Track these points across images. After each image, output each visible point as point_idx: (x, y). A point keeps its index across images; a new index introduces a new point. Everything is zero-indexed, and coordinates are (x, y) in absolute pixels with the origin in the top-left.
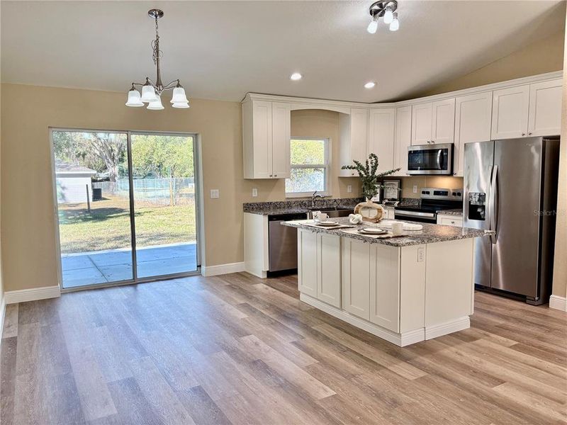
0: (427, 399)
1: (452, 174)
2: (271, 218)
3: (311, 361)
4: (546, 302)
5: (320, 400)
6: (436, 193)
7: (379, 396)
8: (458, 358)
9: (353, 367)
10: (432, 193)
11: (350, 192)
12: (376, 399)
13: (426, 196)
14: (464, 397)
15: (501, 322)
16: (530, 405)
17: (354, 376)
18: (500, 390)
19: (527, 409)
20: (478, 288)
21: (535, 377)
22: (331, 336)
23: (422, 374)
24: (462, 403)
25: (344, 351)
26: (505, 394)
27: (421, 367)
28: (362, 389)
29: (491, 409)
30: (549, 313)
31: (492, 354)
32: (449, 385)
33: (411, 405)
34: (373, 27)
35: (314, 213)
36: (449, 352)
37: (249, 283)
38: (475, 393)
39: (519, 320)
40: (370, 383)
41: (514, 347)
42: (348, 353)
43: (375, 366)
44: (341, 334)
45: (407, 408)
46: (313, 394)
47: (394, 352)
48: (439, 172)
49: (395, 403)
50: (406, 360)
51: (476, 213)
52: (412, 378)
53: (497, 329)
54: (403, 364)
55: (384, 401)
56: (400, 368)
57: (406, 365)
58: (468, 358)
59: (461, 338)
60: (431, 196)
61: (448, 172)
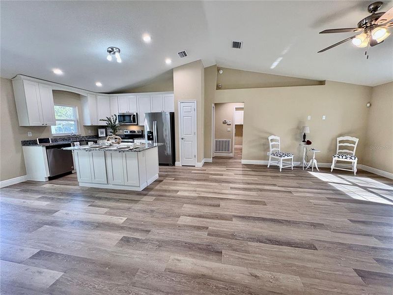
0: (161, 205)
1: (137, 125)
2: (47, 148)
3: (106, 210)
4: (174, 164)
5: (122, 224)
6: (130, 132)
7: (145, 211)
8: (161, 188)
9: (127, 205)
10: (129, 132)
11: (90, 133)
12: (144, 213)
13: (126, 133)
14: (172, 200)
15: (166, 173)
16: (189, 195)
17: (130, 208)
18: (179, 193)
20: (160, 164)
21: (184, 186)
22: (108, 196)
23: (154, 198)
24: (172, 202)
25: (118, 200)
26: (181, 194)
27: (152, 195)
28: (136, 212)
29: (181, 200)
30: (176, 167)
31: (170, 184)
32: (165, 198)
33: (158, 209)
34: (109, 58)
35: (75, 143)
36: (158, 187)
37: (37, 186)
38: (174, 197)
39: (171, 172)
40: (138, 208)
41: (174, 180)
42: (120, 201)
43: (136, 201)
44: (112, 194)
45: (157, 211)
46: (116, 223)
47: (139, 194)
48: (133, 124)
49: (152, 211)
50: (145, 195)
51: (150, 138)
52: (152, 200)
53: (167, 176)
54: (145, 197)
55: (148, 212)
56: (145, 199)
57: (147, 197)
58: (165, 187)
59: (158, 182)
60: (129, 133)
61: (136, 124)
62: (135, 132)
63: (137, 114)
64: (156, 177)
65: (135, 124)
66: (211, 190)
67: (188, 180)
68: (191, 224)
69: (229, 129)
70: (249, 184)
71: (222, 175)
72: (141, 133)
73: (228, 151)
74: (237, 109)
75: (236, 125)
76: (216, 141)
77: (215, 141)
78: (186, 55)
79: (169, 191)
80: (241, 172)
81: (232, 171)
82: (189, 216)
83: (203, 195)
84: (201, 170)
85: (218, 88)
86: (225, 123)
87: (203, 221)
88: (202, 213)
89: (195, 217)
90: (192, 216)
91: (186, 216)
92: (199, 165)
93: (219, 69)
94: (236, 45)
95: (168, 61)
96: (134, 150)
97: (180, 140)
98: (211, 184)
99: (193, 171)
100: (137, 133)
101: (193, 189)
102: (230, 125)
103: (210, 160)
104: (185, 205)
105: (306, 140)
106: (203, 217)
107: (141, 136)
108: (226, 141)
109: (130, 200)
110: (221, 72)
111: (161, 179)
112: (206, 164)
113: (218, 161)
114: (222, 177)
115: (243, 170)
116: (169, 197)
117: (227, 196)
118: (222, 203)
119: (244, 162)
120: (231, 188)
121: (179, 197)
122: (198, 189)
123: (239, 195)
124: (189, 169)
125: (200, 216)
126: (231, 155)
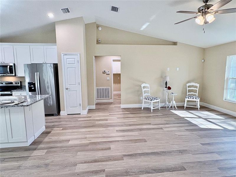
0: (55, 157)
4: (59, 114)
6: (6, 83)
7: (38, 167)
8: (51, 140)
9: (15, 164)
10: (4, 83)
12: (38, 168)
13: (1, 85)
14: (64, 150)
15: (53, 124)
16: (81, 142)
17: (20, 167)
18: (70, 143)
19: (81, 144)
20: (46, 115)
21: (74, 135)
23: (46, 151)
24: (65, 152)
26: (72, 143)
27: (42, 149)
28: (29, 169)
29: (74, 149)
30: (61, 117)
31: (59, 134)
32: (57, 149)
33: (52, 162)
36: (46, 139)
38: (66, 147)
39: (57, 122)
40: (30, 164)
41: (62, 130)
42: (6, 160)
43: (25, 158)
45: (52, 164)
47: (26, 149)
48: (9, 75)
49: (47, 165)
50: (35, 149)
51: (32, 89)
52: (44, 154)
53: (54, 127)
54: (35, 151)
55: (42, 167)
56: (36, 153)
57: (38, 151)
58: (54, 138)
59: (46, 133)
60: (4, 85)
61: (14, 75)
62: (12, 83)
63: (14, 64)
64: (43, 129)
65: (12, 75)
66: (100, 135)
67: (77, 129)
68: (88, 170)
69: (108, 78)
70: (130, 125)
71: (107, 120)
72: (19, 85)
73: (108, 97)
74: (114, 61)
75: (114, 74)
76: (98, 90)
77: (96, 90)
78: (69, 12)
79: (61, 142)
80: (122, 116)
81: (114, 115)
82: (85, 162)
83: (94, 141)
84: (87, 117)
85: (98, 42)
86: (104, 72)
87: (99, 165)
88: (96, 158)
89: (91, 162)
90: (88, 162)
91: (82, 163)
92: (84, 112)
93: (98, 27)
94: (114, 9)
95: (51, 16)
96: (21, 104)
97: (65, 90)
98: (98, 129)
99: (79, 119)
100: (14, 84)
101: (83, 136)
102: (109, 74)
103: (94, 107)
104: (79, 153)
105: (167, 86)
106: (99, 161)
107: (20, 87)
108: (106, 89)
109: (17, 158)
110: (100, 29)
111: (48, 130)
112: (90, 111)
113: (101, 107)
114: (107, 122)
115: (123, 114)
116: (61, 147)
117: (115, 138)
118: (112, 146)
119: (123, 106)
120: (117, 131)
121: (72, 147)
122: (88, 136)
123: (124, 136)
124: (75, 118)
125: (95, 161)
126: (111, 101)
